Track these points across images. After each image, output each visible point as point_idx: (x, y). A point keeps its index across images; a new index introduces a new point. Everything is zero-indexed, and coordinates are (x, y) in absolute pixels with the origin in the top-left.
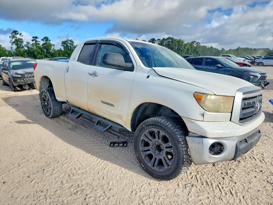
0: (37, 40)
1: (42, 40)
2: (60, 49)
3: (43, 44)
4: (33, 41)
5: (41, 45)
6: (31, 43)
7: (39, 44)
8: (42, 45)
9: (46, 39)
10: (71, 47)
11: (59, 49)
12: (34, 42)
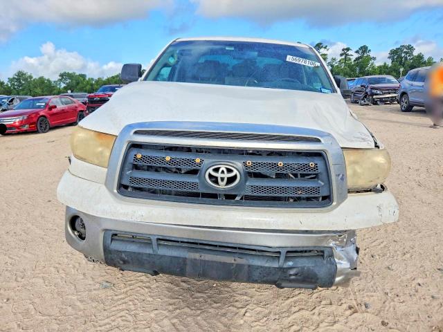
0: (349, 52)
1: (357, 52)
2: (385, 64)
3: (357, 59)
4: (341, 55)
5: (352, 60)
6: (339, 58)
7: (350, 59)
8: (355, 61)
9: (364, 49)
10: (406, 58)
11: (382, 64)
12: (343, 57)
